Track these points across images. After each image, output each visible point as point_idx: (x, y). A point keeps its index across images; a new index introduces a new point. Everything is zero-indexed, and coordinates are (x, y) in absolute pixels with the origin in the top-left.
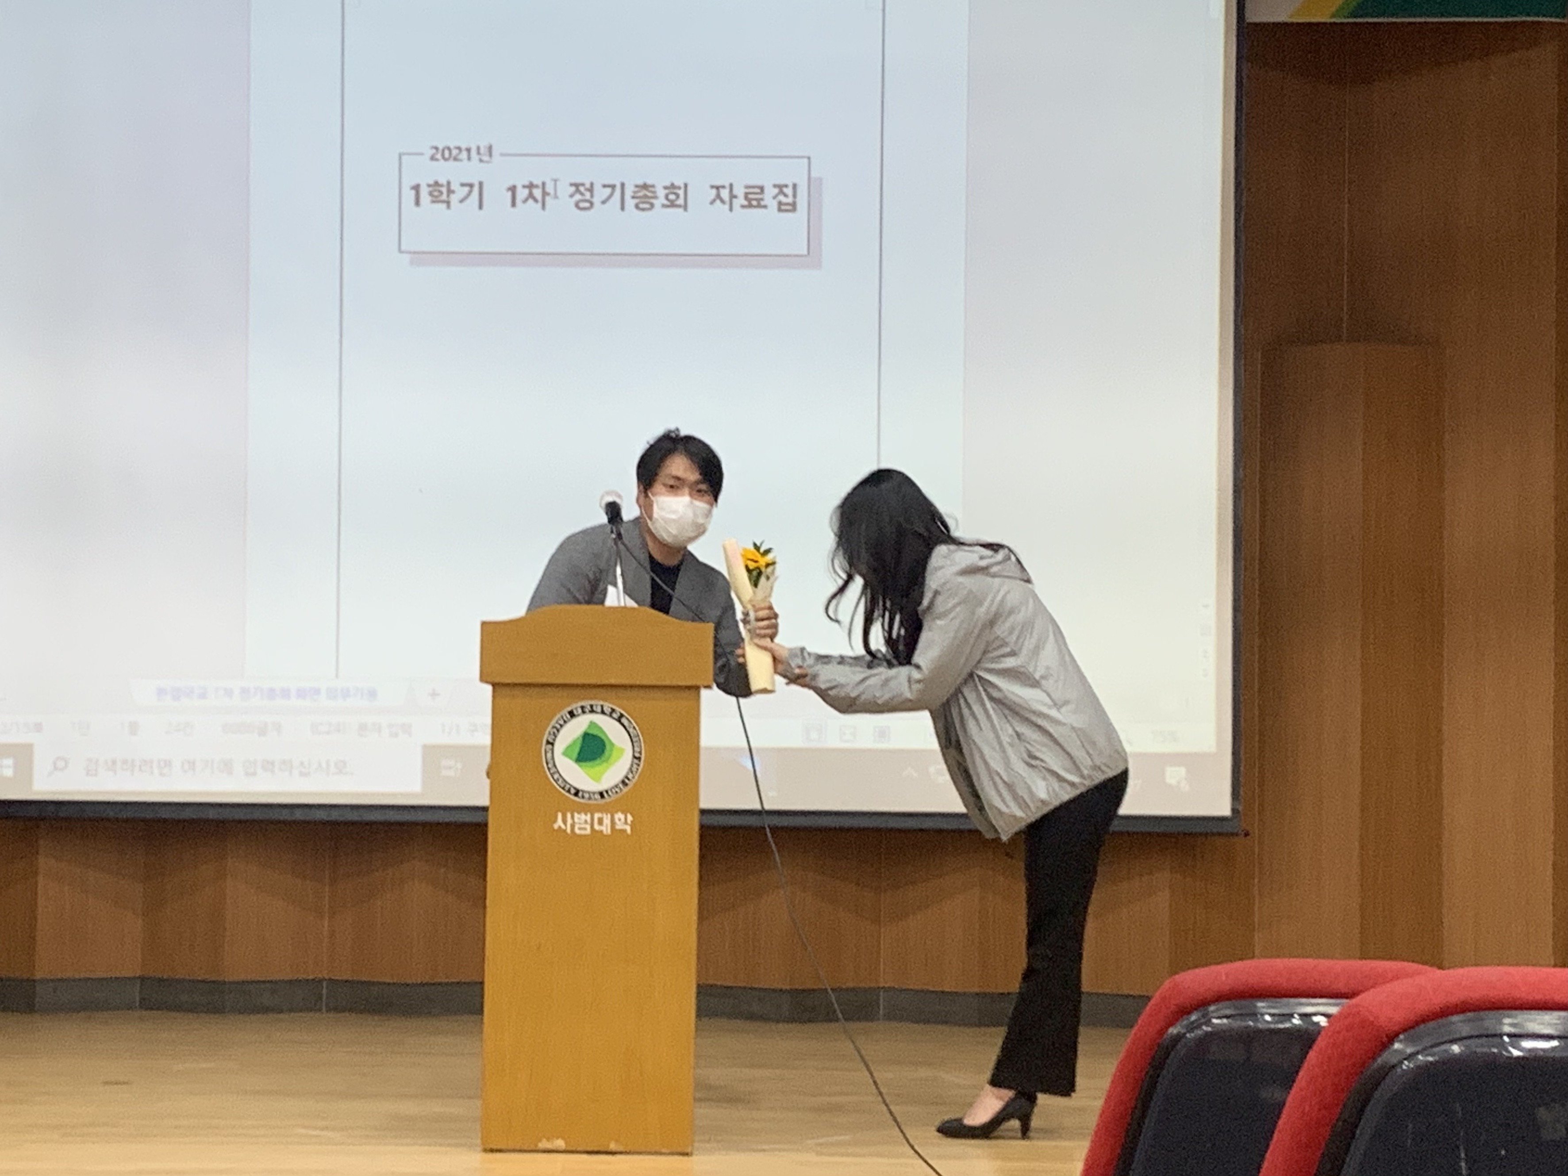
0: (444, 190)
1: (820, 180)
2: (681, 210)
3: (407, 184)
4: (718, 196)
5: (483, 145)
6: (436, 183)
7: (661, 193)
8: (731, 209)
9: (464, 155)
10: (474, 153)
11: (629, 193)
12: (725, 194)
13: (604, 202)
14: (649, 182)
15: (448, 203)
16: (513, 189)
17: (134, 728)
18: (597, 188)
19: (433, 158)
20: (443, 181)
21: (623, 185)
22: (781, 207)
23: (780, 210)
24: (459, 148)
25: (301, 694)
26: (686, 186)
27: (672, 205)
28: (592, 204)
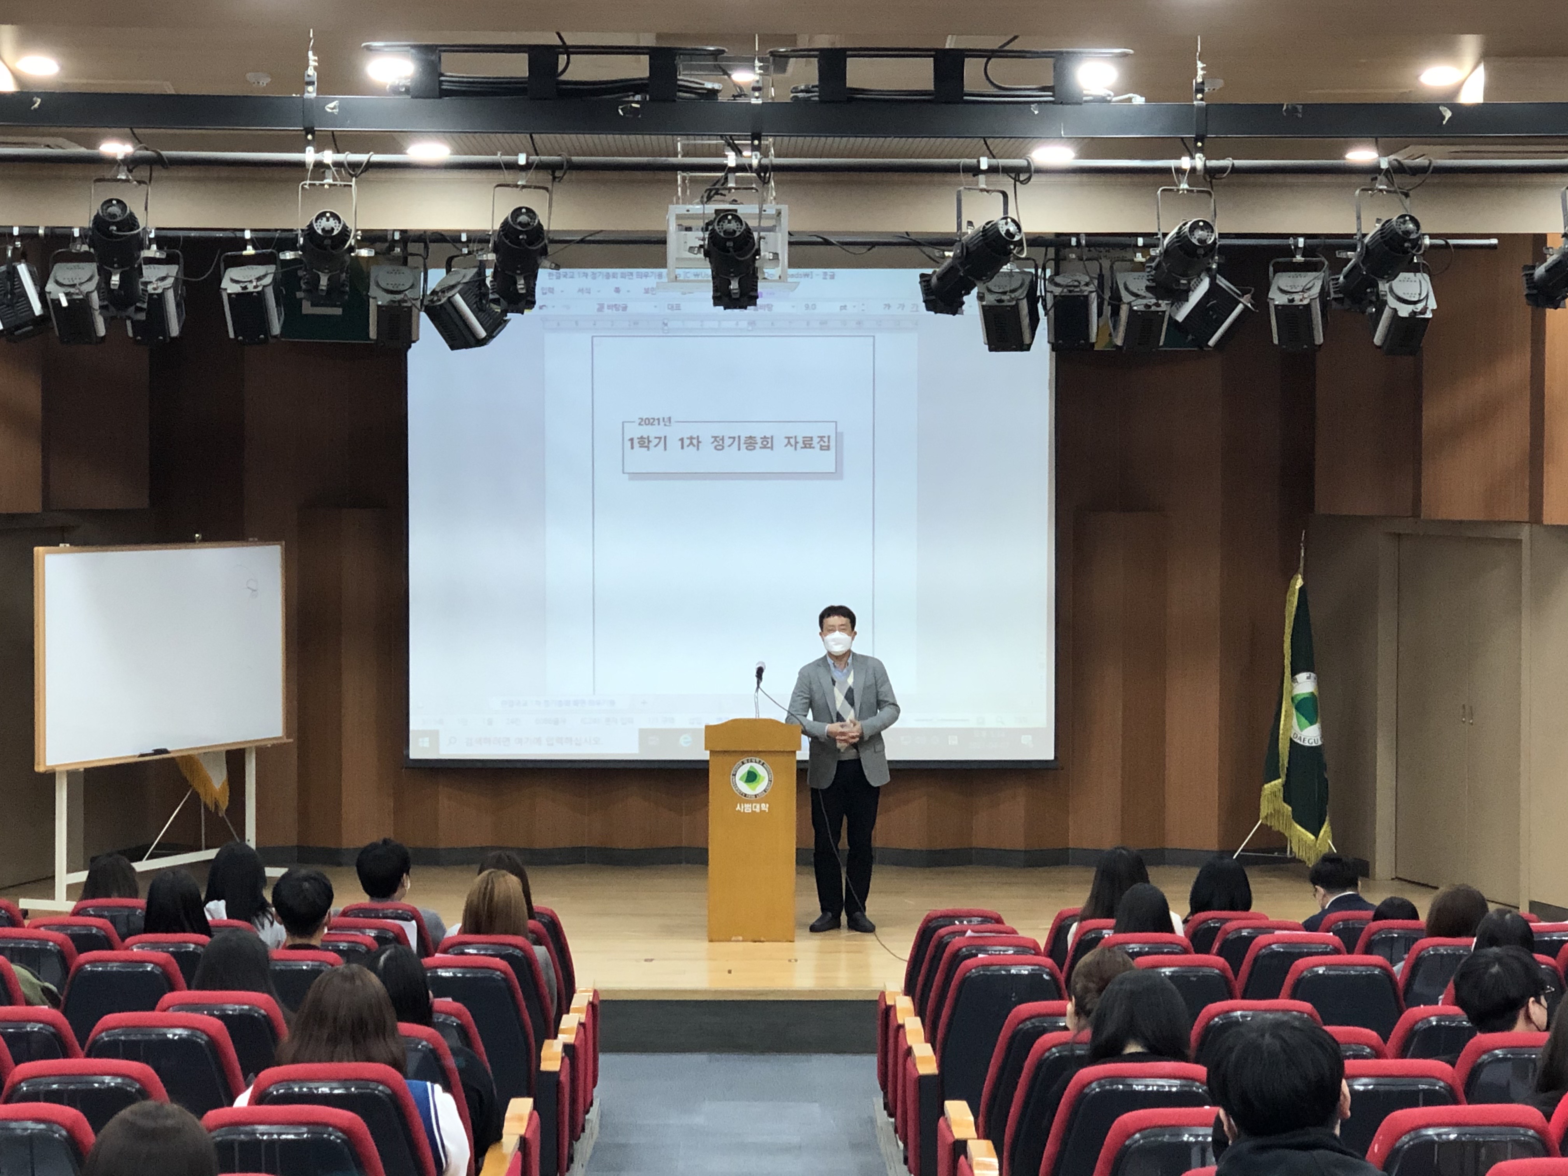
0: (646, 441)
1: (842, 434)
2: (769, 450)
3: (627, 437)
4: (789, 442)
5: (666, 416)
6: (642, 437)
7: (759, 441)
8: (796, 449)
9: (656, 422)
10: (661, 420)
11: (742, 441)
12: (792, 441)
13: (729, 446)
14: (753, 435)
15: (648, 447)
16: (682, 440)
17: (490, 722)
18: (726, 439)
19: (640, 424)
20: (645, 436)
21: (739, 437)
22: (822, 448)
23: (821, 449)
24: (654, 419)
25: (576, 703)
26: (772, 437)
27: (765, 447)
28: (723, 447)
